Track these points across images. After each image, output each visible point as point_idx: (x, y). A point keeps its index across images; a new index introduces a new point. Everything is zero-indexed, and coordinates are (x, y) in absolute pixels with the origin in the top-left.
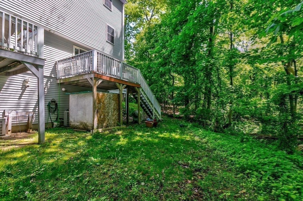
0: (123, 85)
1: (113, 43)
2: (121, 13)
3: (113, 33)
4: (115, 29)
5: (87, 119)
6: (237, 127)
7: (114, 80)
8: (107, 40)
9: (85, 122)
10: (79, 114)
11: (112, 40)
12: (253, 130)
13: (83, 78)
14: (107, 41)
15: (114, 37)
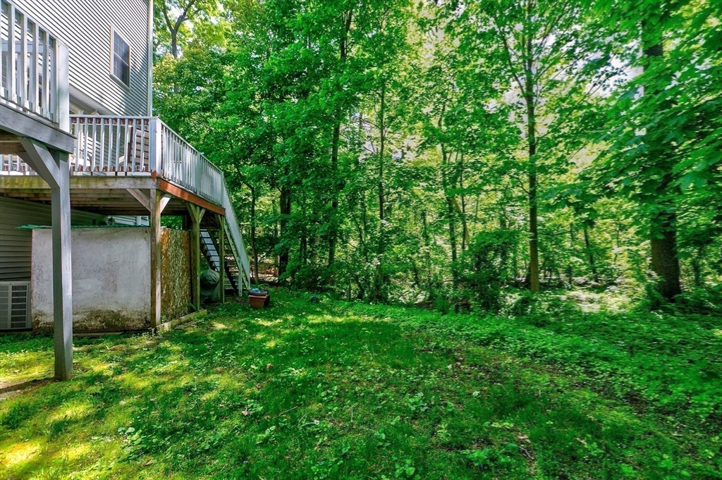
0: (201, 208)
1: (127, 82)
2: (144, 6)
3: (126, 55)
4: (131, 47)
5: (119, 301)
6: (391, 294)
7: (189, 198)
8: (112, 73)
9: (114, 308)
10: (81, 288)
11: (124, 73)
12: (415, 297)
13: (106, 185)
14: (111, 76)
15: (129, 67)
